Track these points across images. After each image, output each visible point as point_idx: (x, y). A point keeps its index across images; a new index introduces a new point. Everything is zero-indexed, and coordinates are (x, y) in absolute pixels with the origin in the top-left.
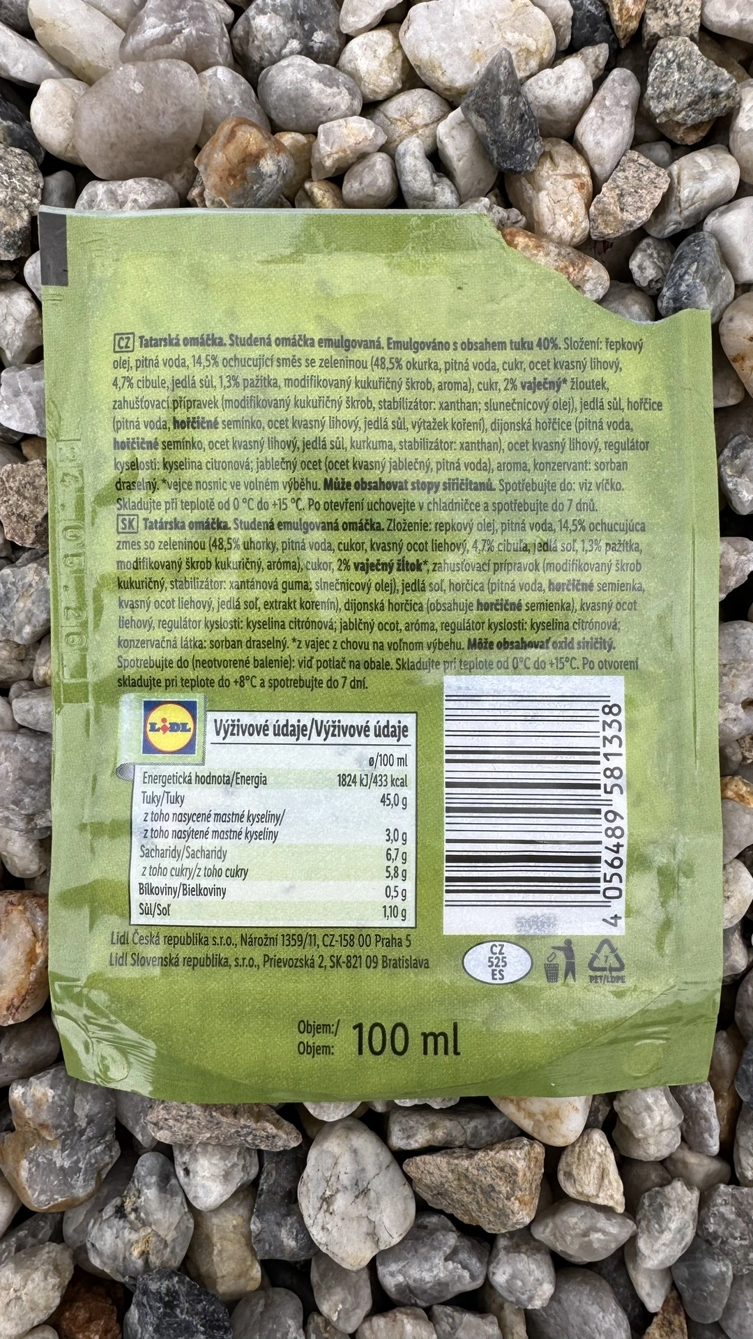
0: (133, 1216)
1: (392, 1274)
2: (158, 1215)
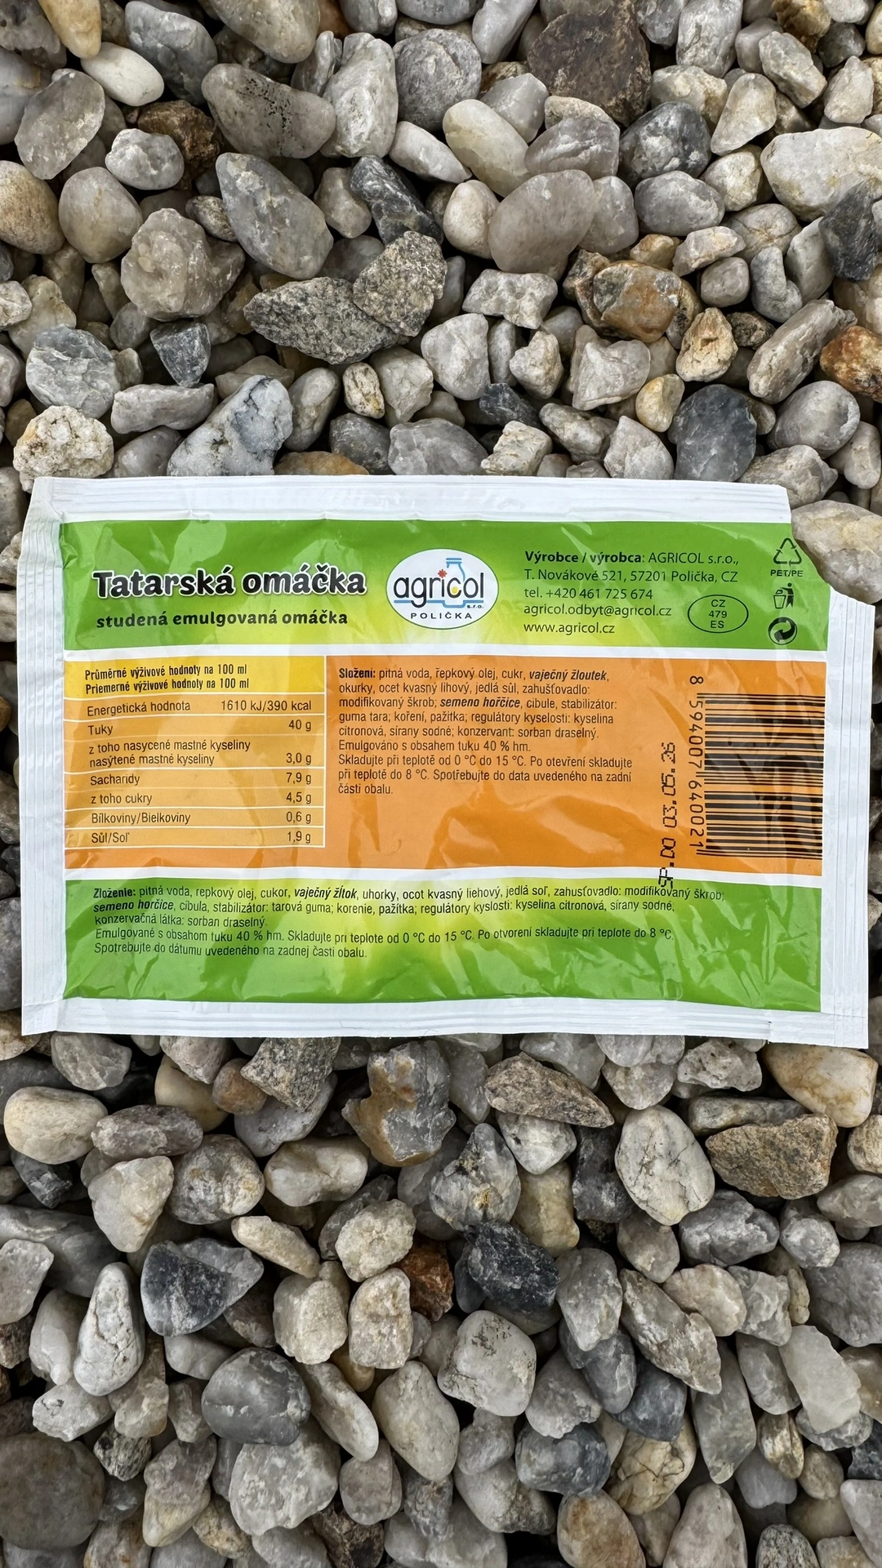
0: (474, 1174)
1: (699, 1234)
2: (499, 1173)
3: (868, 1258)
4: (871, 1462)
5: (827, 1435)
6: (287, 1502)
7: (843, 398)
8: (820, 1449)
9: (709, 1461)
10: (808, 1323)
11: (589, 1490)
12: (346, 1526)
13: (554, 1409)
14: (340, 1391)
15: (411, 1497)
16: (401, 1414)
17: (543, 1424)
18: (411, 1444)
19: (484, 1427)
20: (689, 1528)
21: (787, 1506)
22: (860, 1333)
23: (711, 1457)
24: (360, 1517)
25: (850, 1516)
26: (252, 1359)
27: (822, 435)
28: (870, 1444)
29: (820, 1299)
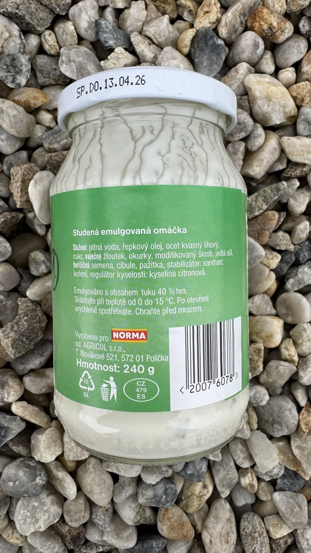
3: (280, 401)
4: (285, 484)
5: (266, 474)
6: (39, 520)
7: (257, 37)
8: (264, 480)
9: (219, 489)
10: (258, 429)
11: (168, 504)
12: (67, 528)
13: (152, 472)
14: (60, 471)
15: (95, 514)
16: (87, 479)
17: (147, 479)
18: (92, 491)
19: (124, 482)
20: (212, 517)
21: (252, 505)
22: (278, 431)
23: (220, 487)
24: (72, 524)
25: (277, 506)
26: (21, 462)
27: (249, 55)
28: (284, 476)
29: (262, 419)
